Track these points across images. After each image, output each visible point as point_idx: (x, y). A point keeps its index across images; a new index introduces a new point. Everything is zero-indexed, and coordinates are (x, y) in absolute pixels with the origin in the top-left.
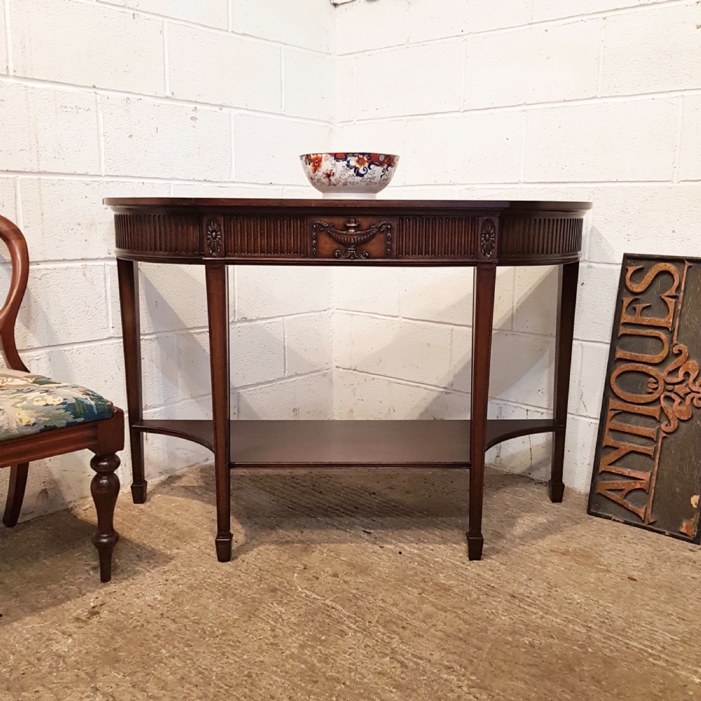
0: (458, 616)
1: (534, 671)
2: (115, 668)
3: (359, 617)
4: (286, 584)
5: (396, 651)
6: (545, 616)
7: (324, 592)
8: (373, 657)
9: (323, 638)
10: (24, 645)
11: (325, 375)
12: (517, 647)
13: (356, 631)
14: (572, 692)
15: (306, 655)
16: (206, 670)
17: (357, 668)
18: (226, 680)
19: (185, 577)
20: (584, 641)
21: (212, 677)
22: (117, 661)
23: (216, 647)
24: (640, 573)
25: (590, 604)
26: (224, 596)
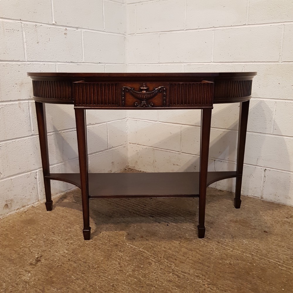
0: (197, 253)
1: (233, 275)
2: (52, 286)
3: (156, 256)
4: (121, 242)
5: (174, 270)
6: (233, 250)
7: (138, 245)
8: (165, 273)
9: (142, 266)
10: (9, 278)
11: (124, 147)
12: (224, 265)
13: (155, 262)
14: (251, 284)
15: (136, 274)
16: (94, 284)
17: (159, 279)
18: (103, 288)
19: (76, 241)
20: (251, 261)
21: (97, 288)
22: (53, 283)
23: (96, 274)
24: (268, 229)
25: (251, 244)
26: (95, 249)
